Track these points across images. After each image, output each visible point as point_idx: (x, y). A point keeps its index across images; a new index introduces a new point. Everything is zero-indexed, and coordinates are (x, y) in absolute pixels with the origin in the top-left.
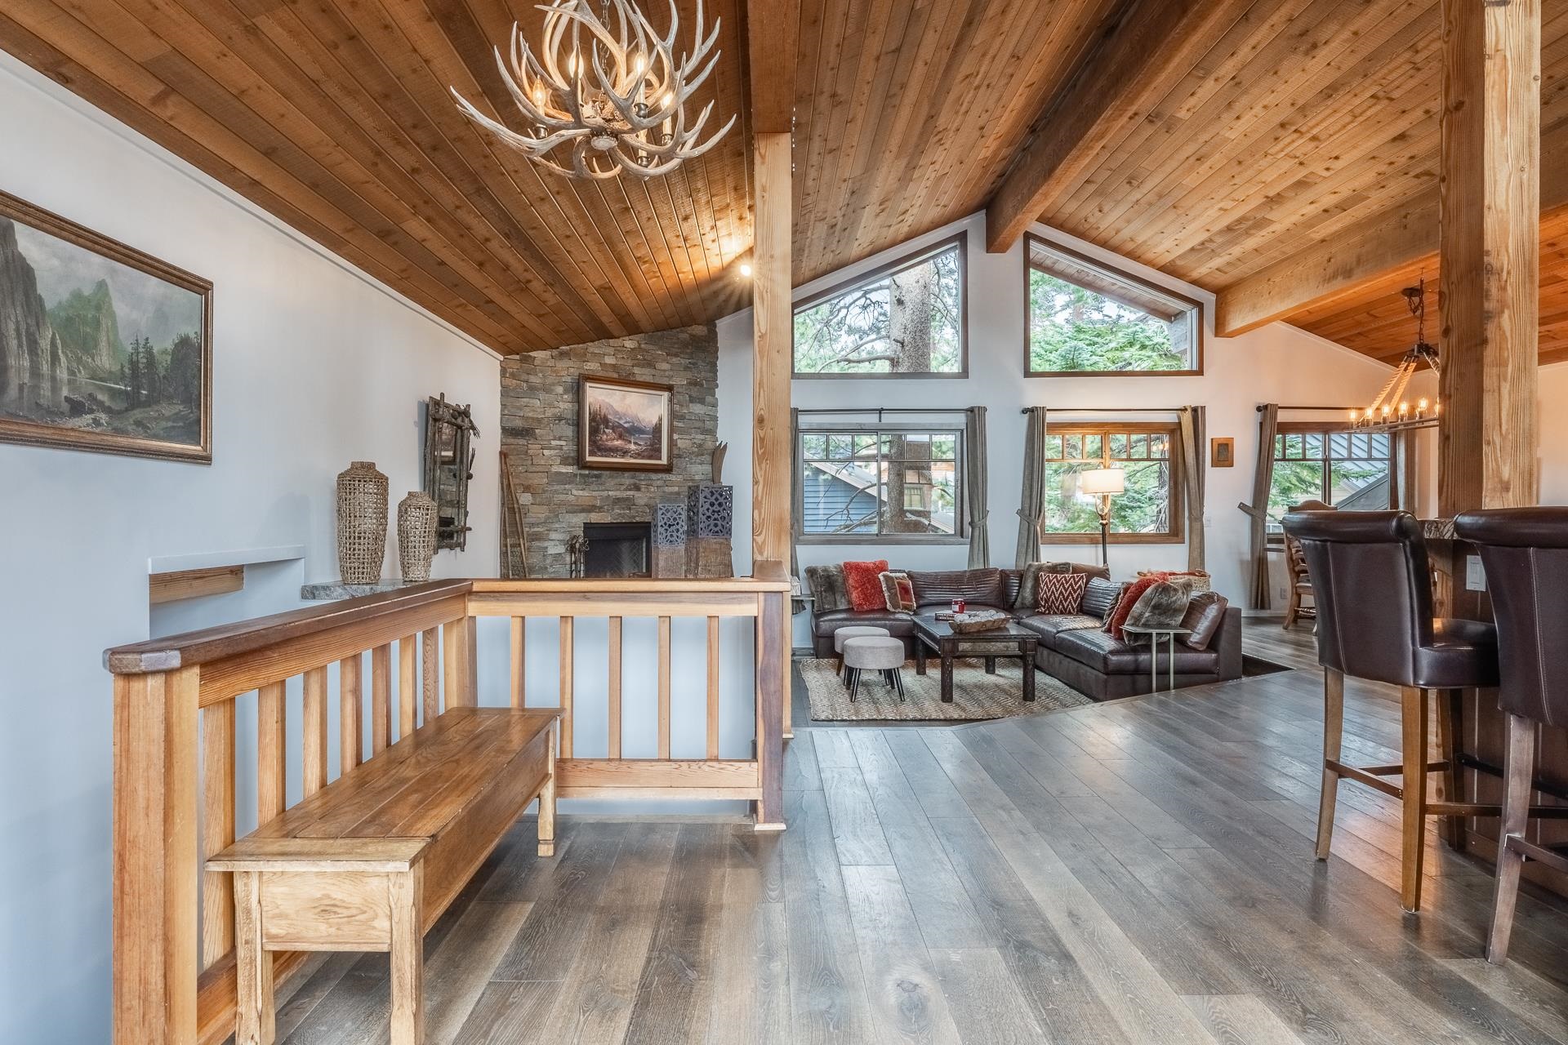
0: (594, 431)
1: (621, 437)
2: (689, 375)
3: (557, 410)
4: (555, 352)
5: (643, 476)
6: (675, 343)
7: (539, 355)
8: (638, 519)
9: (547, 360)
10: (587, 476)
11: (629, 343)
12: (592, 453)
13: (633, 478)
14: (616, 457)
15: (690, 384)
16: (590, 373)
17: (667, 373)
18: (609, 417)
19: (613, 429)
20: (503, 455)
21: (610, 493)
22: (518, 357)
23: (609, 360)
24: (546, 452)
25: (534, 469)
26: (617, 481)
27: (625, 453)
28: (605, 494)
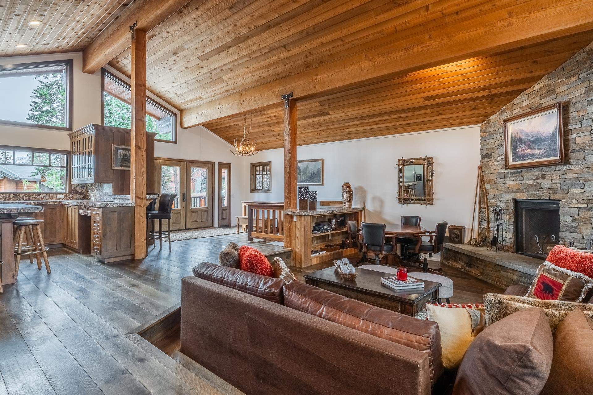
0: (515, 148)
1: (530, 147)
2: (586, 84)
3: (500, 141)
4: (499, 112)
5: (547, 169)
6: (573, 66)
7: (492, 117)
8: (543, 197)
9: (496, 118)
10: (514, 173)
11: (537, 87)
12: (514, 160)
13: (541, 171)
14: (527, 160)
15: (587, 91)
16: (516, 115)
17: (566, 93)
18: (522, 137)
19: (525, 143)
20: (480, 168)
21: (527, 182)
22: (485, 122)
23: (525, 104)
24: (496, 163)
25: (491, 172)
26: (530, 174)
27: (532, 156)
28: (524, 182)
